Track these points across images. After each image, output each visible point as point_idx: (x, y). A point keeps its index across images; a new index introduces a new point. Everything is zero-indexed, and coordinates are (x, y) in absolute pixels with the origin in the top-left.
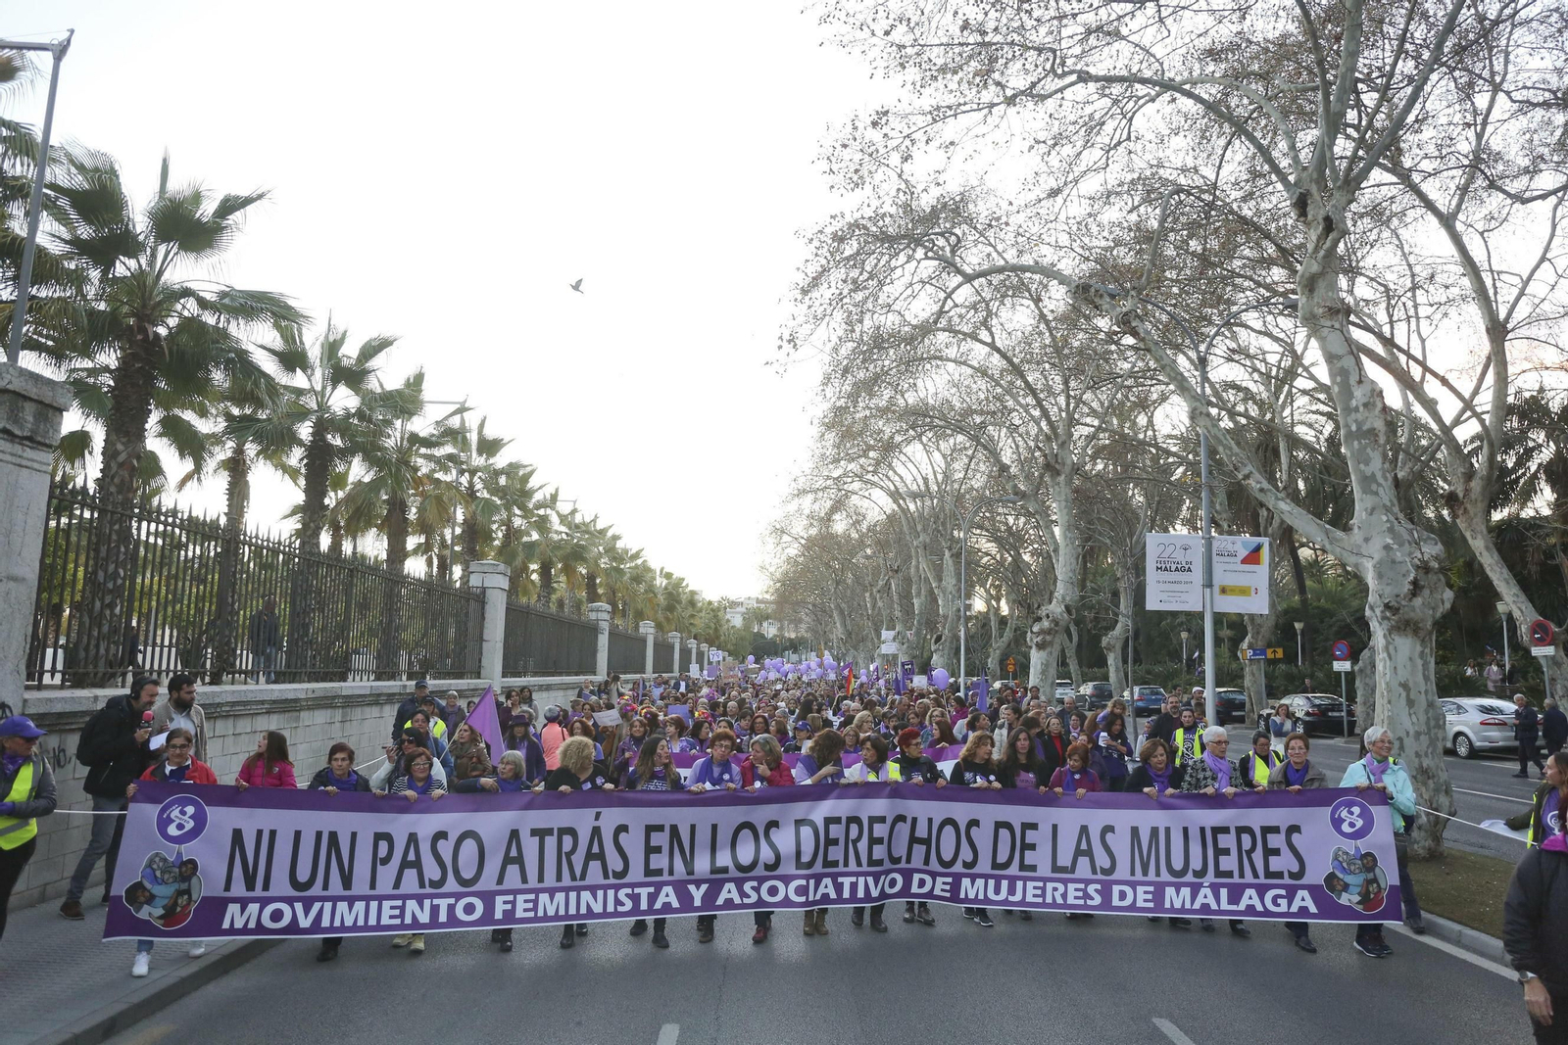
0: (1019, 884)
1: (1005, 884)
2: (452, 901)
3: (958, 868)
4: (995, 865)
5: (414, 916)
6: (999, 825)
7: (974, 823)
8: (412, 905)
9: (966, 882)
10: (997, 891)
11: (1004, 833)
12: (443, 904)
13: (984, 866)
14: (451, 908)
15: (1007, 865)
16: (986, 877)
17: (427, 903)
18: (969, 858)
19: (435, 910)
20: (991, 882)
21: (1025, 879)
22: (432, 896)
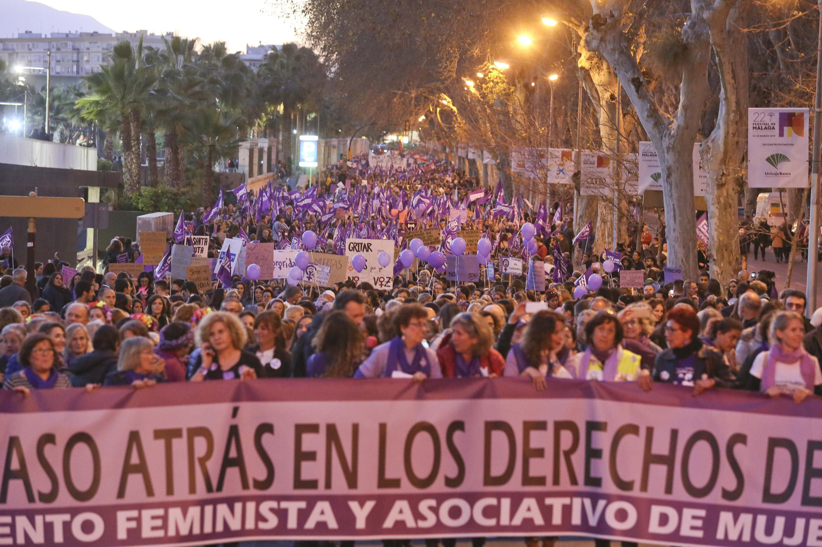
0: (800, 523)
1: (780, 522)
2: (67, 517)
3: (715, 498)
4: (768, 496)
5: (26, 535)
6: (774, 443)
7: (740, 438)
8: (22, 522)
9: (726, 518)
10: (769, 531)
11: (782, 455)
12: (58, 520)
13: (752, 496)
14: (67, 526)
15: (785, 497)
16: (755, 512)
17: (39, 519)
18: (732, 485)
19: (49, 528)
20: (762, 520)
21: (808, 517)
22: (43, 512)
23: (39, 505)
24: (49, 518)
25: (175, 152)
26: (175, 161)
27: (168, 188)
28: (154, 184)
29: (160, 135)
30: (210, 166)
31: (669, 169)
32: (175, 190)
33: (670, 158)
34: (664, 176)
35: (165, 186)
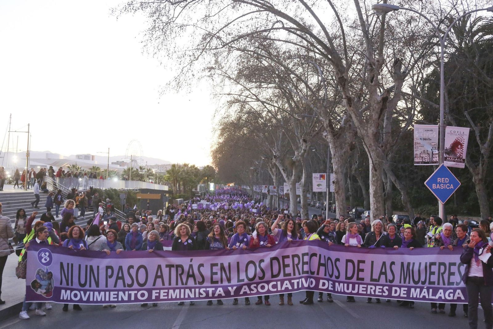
2: (136, 292)
5: (122, 298)
8: (121, 293)
14: (136, 295)
17: (127, 293)
22: (128, 290)
23: (127, 288)
24: (130, 292)
25: (184, 187)
26: (184, 188)
27: (183, 194)
28: (180, 193)
29: (181, 183)
30: (191, 190)
31: (291, 188)
32: (184, 194)
33: (291, 186)
34: (290, 190)
35: (182, 193)
